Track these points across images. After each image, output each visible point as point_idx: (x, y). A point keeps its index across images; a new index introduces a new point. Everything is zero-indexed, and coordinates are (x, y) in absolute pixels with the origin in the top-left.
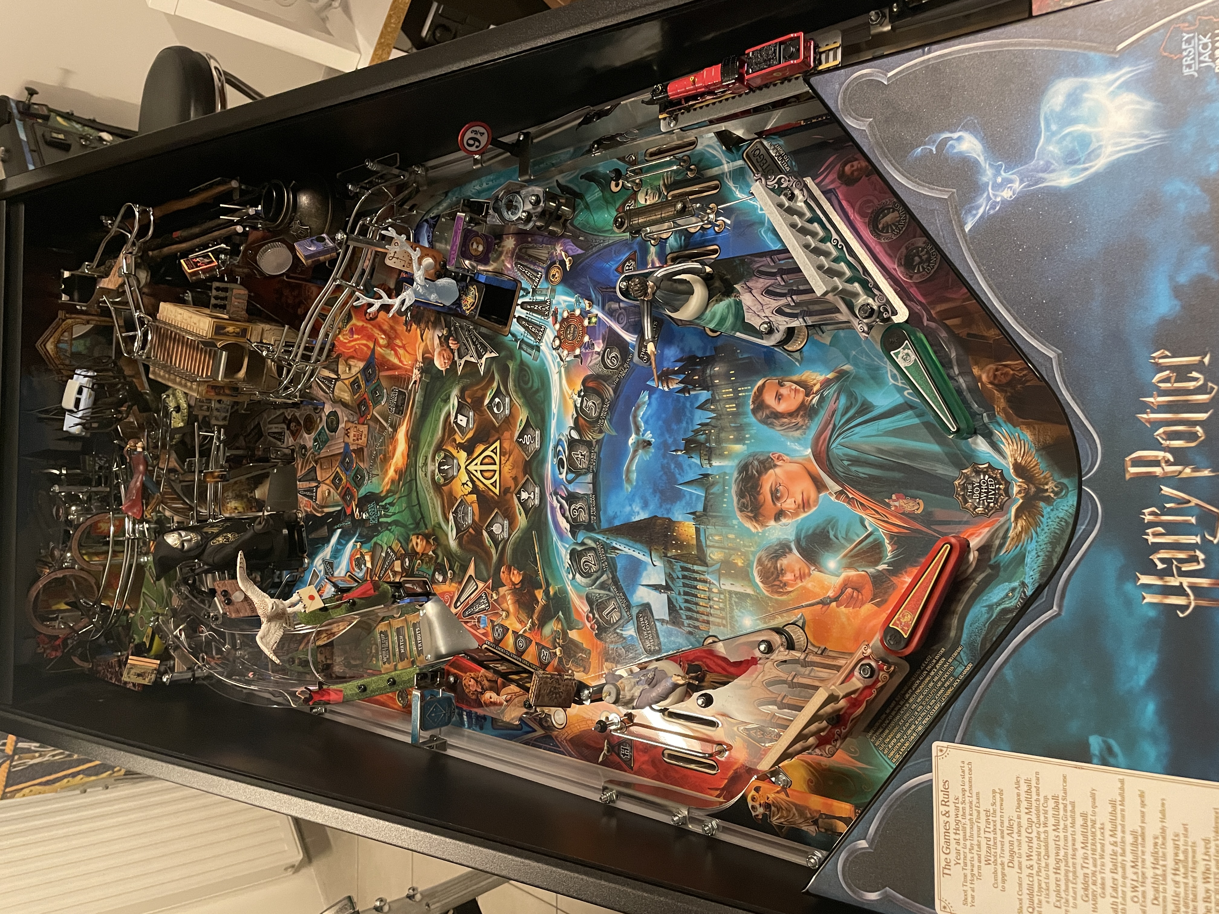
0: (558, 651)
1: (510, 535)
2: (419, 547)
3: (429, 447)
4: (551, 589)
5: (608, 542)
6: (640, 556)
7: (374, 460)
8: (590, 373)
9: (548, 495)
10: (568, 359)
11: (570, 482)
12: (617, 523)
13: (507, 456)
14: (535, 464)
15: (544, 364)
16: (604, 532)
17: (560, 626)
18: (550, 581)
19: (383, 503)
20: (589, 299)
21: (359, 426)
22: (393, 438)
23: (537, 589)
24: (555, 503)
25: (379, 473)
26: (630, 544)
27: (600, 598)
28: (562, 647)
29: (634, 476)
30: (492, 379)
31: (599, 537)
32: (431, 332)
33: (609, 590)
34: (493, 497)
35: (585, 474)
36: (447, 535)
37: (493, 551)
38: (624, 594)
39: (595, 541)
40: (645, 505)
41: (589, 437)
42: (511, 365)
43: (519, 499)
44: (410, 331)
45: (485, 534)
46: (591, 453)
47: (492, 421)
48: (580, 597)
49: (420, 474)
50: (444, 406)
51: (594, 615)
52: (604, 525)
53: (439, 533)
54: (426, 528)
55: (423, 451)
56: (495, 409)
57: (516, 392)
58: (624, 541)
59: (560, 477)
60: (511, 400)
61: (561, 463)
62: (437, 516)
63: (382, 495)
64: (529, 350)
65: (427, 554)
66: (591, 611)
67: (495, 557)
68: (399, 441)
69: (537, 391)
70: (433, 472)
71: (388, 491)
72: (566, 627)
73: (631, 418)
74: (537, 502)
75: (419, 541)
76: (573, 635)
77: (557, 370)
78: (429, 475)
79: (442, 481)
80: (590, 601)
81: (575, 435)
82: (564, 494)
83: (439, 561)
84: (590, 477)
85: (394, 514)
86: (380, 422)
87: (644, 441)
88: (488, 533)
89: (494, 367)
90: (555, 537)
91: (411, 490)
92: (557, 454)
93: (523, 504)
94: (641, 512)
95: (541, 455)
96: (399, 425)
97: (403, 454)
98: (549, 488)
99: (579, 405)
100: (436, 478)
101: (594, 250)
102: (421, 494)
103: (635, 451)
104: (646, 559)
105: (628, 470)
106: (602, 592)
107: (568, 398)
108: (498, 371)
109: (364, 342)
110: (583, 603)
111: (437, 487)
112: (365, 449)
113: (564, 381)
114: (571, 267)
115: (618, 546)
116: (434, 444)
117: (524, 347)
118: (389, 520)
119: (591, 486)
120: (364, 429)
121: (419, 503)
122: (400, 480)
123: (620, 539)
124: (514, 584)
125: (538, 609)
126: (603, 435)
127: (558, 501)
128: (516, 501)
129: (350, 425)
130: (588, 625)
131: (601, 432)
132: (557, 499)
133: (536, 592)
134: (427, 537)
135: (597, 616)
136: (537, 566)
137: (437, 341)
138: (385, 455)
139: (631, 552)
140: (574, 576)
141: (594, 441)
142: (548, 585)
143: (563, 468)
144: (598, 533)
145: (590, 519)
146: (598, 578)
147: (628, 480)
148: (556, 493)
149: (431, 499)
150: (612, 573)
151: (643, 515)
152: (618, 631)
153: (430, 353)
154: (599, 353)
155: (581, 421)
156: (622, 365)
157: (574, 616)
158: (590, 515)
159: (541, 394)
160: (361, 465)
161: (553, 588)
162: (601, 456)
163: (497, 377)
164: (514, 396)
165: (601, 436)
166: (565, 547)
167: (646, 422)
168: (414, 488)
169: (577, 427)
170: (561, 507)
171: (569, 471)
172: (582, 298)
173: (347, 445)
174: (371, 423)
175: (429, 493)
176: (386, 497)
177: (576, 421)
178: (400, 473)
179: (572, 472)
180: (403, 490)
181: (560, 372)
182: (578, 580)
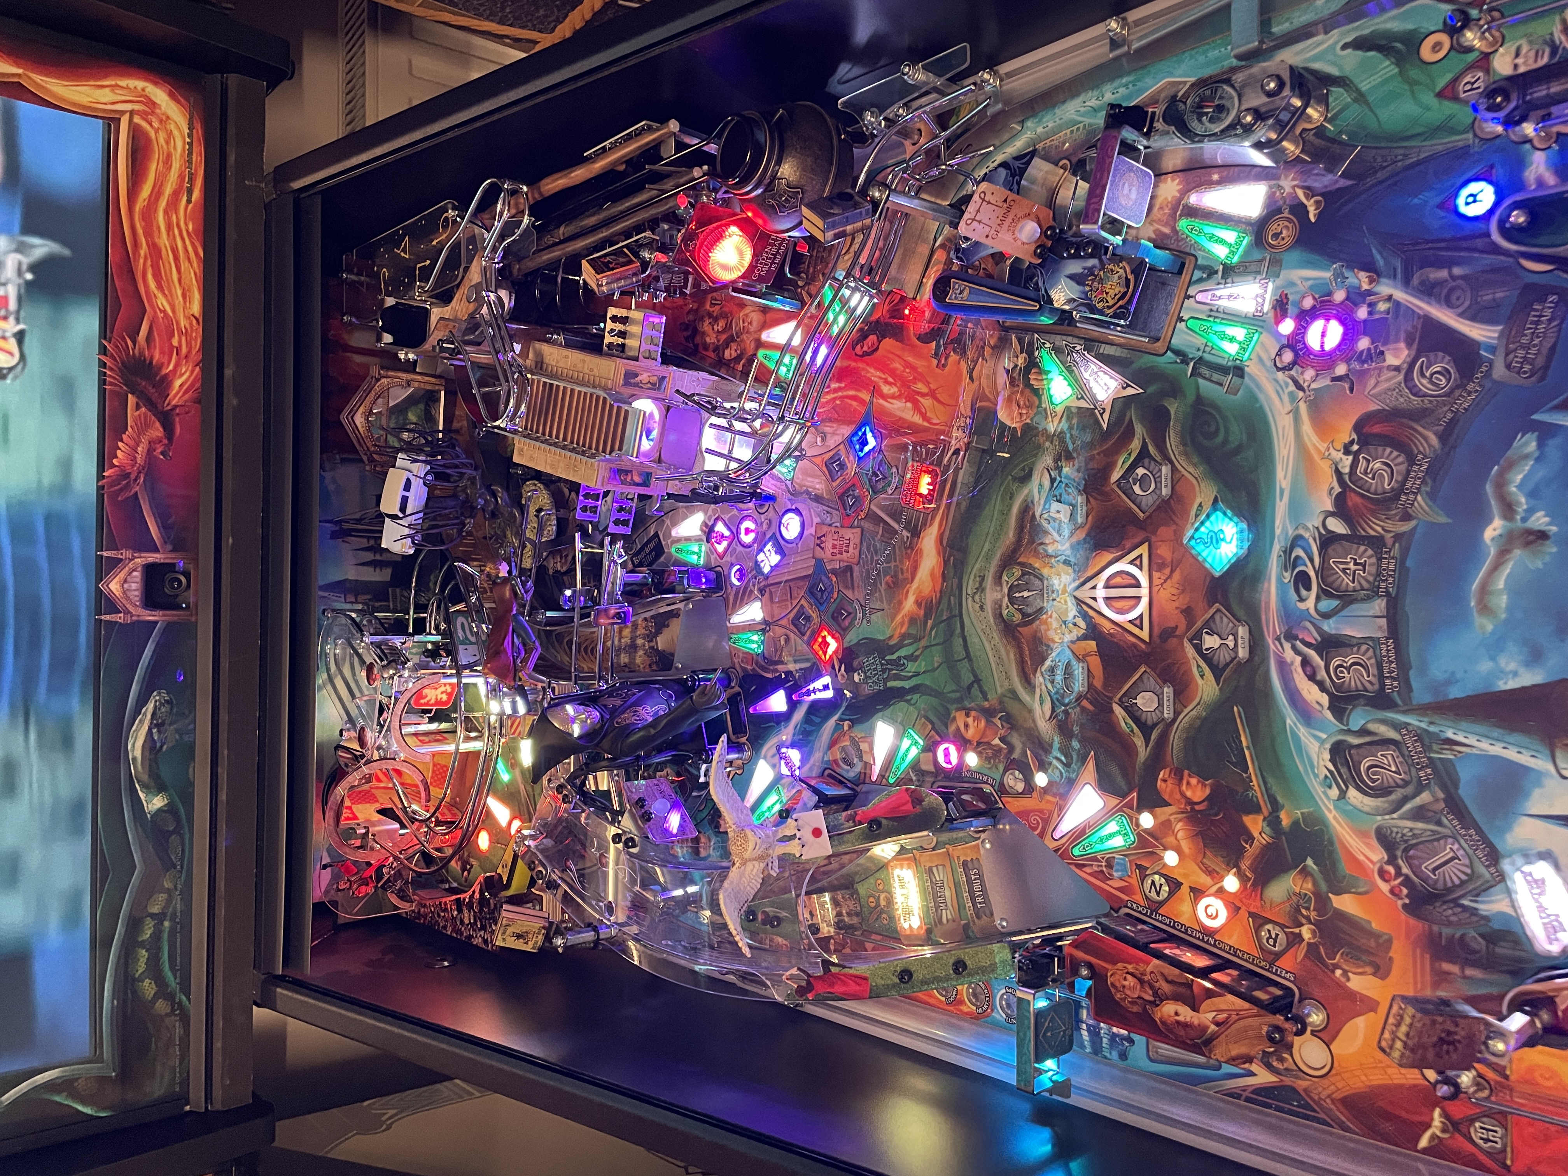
0: (1306, 932)
1: (1177, 713)
2: (971, 731)
3: (988, 558)
4: (1283, 815)
5: (1432, 729)
6: (1524, 759)
7: (874, 585)
8: (1373, 407)
9: (1270, 641)
10: (1313, 386)
11: (1326, 616)
12: (1455, 692)
13: (1167, 571)
14: (1236, 583)
15: (1255, 399)
16: (1423, 710)
17: (1310, 886)
18: (1279, 799)
19: (894, 657)
20: (1369, 267)
21: (842, 531)
22: (912, 548)
23: (1249, 812)
24: (1289, 654)
25: (885, 606)
26: (1495, 735)
27: (1414, 836)
28: (1316, 924)
29: (1501, 601)
30: (1129, 434)
31: (1411, 720)
32: (991, 363)
33: (1439, 823)
34: (1134, 645)
35: (1367, 599)
36: (1030, 711)
37: (1139, 741)
38: (1480, 831)
39: (1397, 726)
40: (1535, 657)
41: (1375, 528)
42: (1173, 407)
43: (1198, 648)
44: (944, 366)
45: (1118, 710)
46: (1380, 559)
47: (1130, 509)
48: (1362, 834)
49: (970, 606)
50: (1019, 489)
51: (1398, 869)
52: (1421, 695)
53: (1013, 707)
54: (986, 699)
55: (975, 567)
56: (1137, 489)
57: (1186, 454)
58: (1478, 728)
59: (1302, 606)
60: (1174, 469)
61: (1303, 581)
62: (1008, 677)
63: (892, 643)
64: (1216, 377)
65: (989, 743)
66: (1392, 861)
67: (1143, 753)
68: (925, 552)
69: (1238, 450)
70: (998, 605)
71: (903, 637)
72: (1323, 886)
73: (1489, 488)
74: (1243, 653)
75: (970, 720)
76: (1344, 903)
77: (1288, 407)
78: (989, 607)
79: (1018, 617)
80: (1385, 839)
81: (1337, 526)
82: (1313, 636)
83: (1016, 755)
84: (1379, 606)
85: (917, 674)
86: (886, 523)
87: (1529, 532)
88: (1126, 709)
89: (1132, 414)
90: (1291, 718)
91: (952, 634)
92: (1290, 562)
93: (1207, 657)
94: (1522, 670)
95: (1251, 566)
96: (924, 524)
97: (932, 574)
98: (1273, 625)
99: (1347, 470)
100: (1005, 612)
101: (1380, 175)
102: (973, 640)
103: (1503, 553)
104: (1541, 764)
105: (1484, 589)
106: (1420, 825)
107: (1316, 457)
108: (1142, 420)
109: (852, 393)
110: (1367, 845)
111: (1009, 629)
112: (856, 569)
113: (1307, 427)
114: (1319, 216)
115: (1460, 738)
116: (998, 555)
117: (1204, 371)
118: (907, 684)
119: (1383, 622)
120: (852, 535)
121: (968, 656)
122: (927, 616)
123: (1464, 725)
124: (1190, 802)
125: (1251, 851)
126: (1413, 523)
127: (1297, 652)
128: (1190, 651)
129: (825, 529)
130: (1385, 887)
131: (1406, 517)
132: (1294, 648)
133: (1248, 820)
134: (988, 713)
135: (1405, 870)
136: (1246, 769)
137: (1002, 379)
138: (895, 576)
139: (1496, 749)
140: (1343, 795)
141: (1388, 536)
142: (1276, 807)
143: (1308, 588)
144: (1404, 712)
145: (1382, 686)
146: (1405, 799)
147: (1485, 609)
148: (1290, 637)
149: (995, 649)
150: (1444, 787)
151: (1528, 678)
152: (1465, 902)
153: (988, 399)
154: (1397, 369)
155: (1353, 500)
156: (1461, 386)
157: (1344, 868)
158: (1381, 677)
159: (1250, 453)
160: (849, 593)
161: (1288, 814)
162: (1409, 563)
163: (1139, 429)
164: (1182, 464)
165: (1406, 527)
166: (1316, 738)
167: (1533, 494)
168: (958, 630)
169: (1341, 509)
170: (1306, 662)
171: (1324, 593)
172: (1350, 267)
173: (819, 563)
174: (866, 525)
175: (990, 640)
176: (899, 646)
177: (1340, 501)
178: (928, 607)
179: (1330, 595)
180: (934, 635)
181: (1295, 412)
182: (1353, 801)
